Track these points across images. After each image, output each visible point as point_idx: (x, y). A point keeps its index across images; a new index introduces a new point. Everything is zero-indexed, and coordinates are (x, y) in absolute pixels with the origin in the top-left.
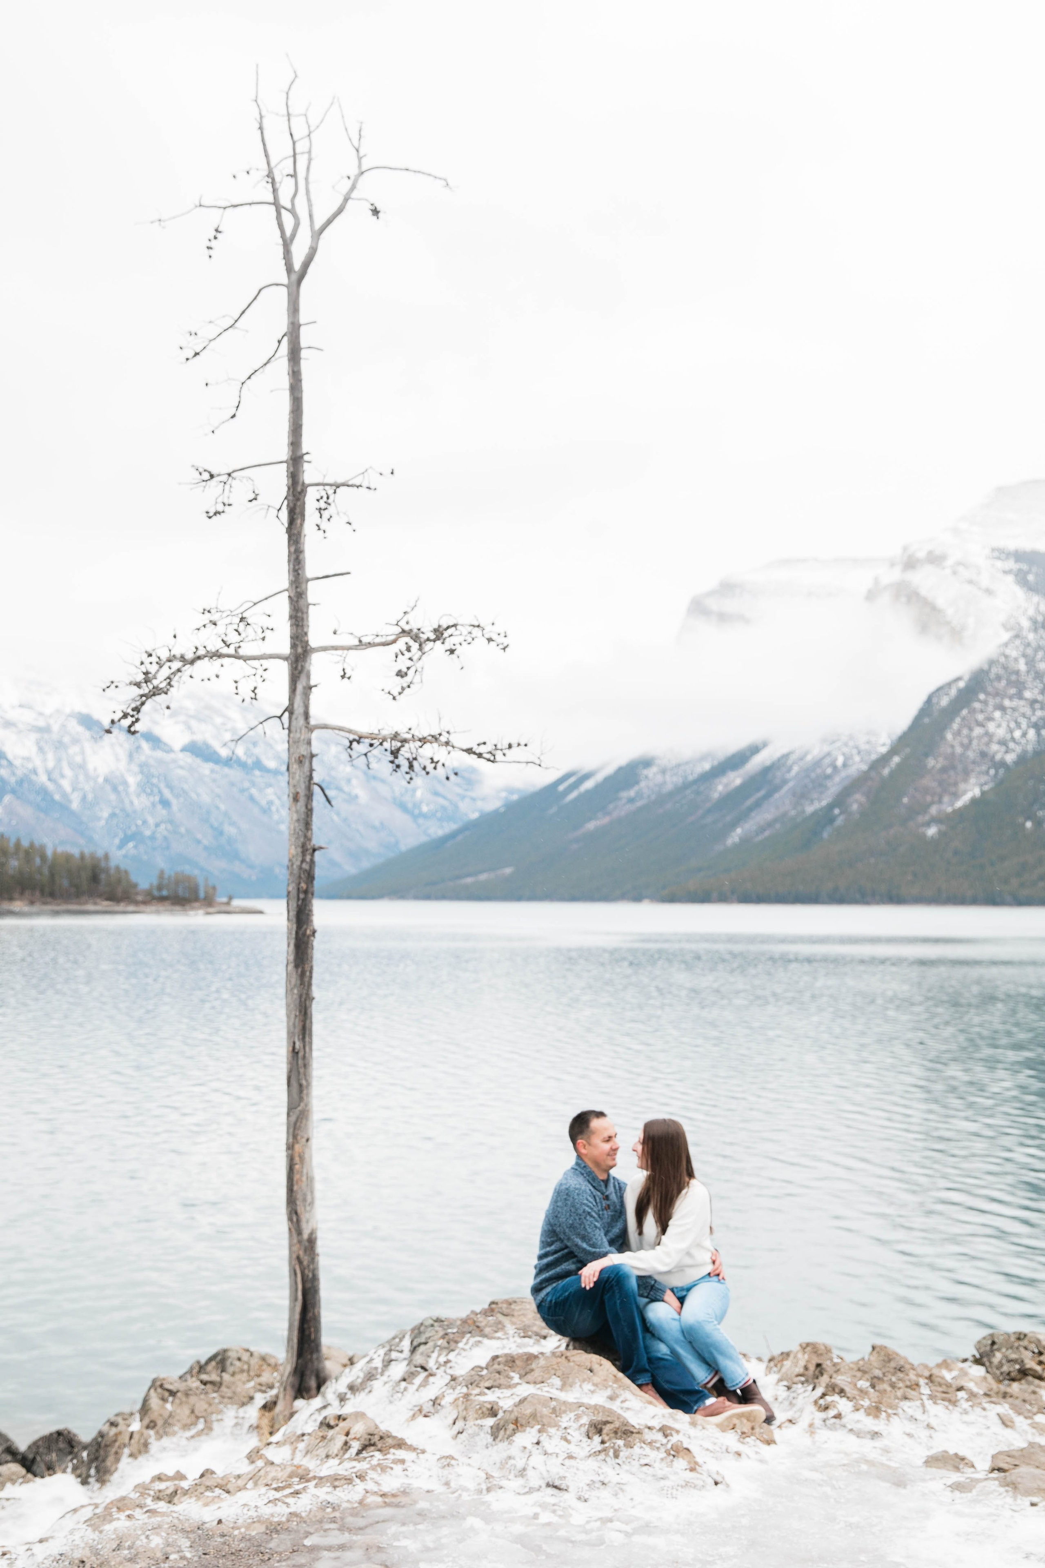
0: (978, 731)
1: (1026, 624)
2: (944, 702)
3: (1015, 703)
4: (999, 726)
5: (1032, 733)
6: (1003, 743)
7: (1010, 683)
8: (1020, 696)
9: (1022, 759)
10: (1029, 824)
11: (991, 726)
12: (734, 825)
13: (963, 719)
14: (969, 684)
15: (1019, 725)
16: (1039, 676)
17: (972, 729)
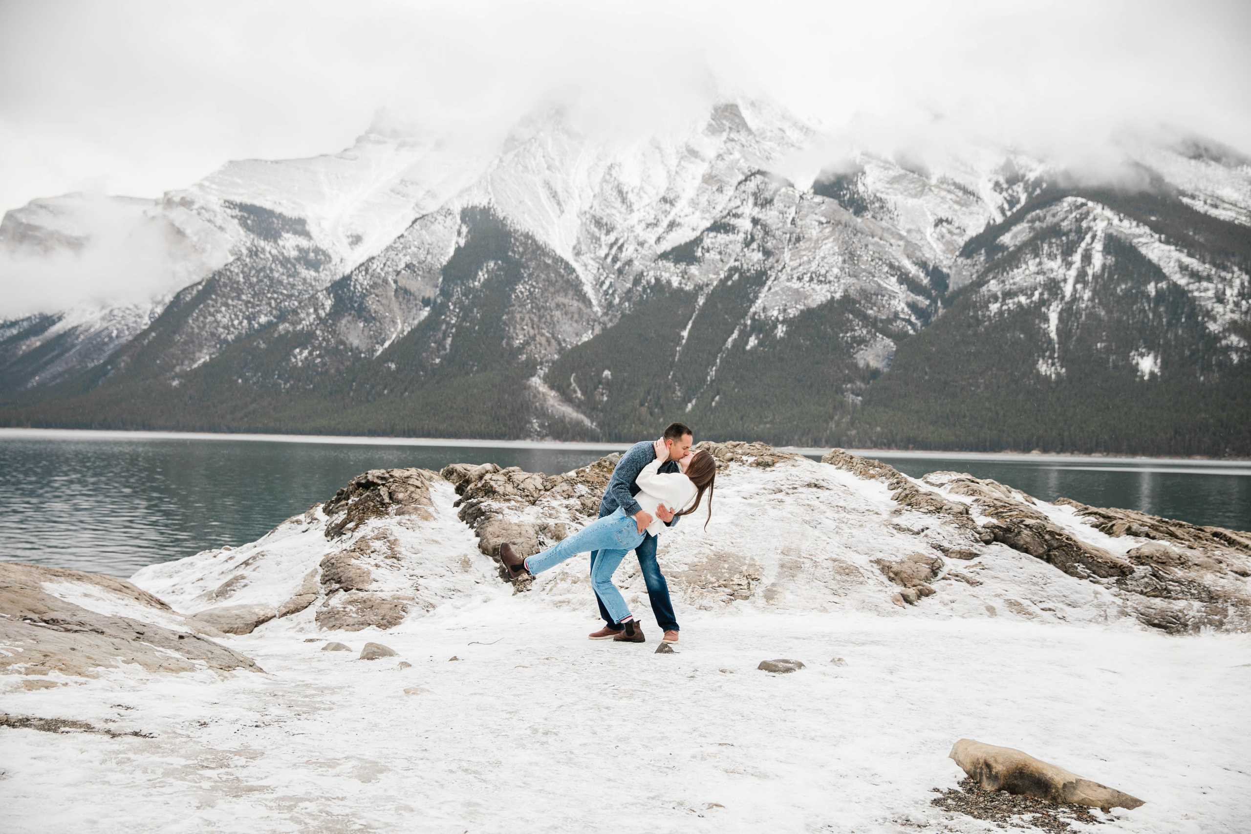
0: (210, 319)
1: (245, 252)
2: (188, 298)
3: (235, 302)
4: (224, 317)
5: (245, 322)
6: (226, 327)
7: (232, 289)
8: (239, 299)
9: (238, 338)
10: (240, 381)
11: (219, 316)
12: (33, 374)
13: (201, 310)
14: (204, 287)
15: (237, 317)
16: (252, 286)
17: (205, 318)
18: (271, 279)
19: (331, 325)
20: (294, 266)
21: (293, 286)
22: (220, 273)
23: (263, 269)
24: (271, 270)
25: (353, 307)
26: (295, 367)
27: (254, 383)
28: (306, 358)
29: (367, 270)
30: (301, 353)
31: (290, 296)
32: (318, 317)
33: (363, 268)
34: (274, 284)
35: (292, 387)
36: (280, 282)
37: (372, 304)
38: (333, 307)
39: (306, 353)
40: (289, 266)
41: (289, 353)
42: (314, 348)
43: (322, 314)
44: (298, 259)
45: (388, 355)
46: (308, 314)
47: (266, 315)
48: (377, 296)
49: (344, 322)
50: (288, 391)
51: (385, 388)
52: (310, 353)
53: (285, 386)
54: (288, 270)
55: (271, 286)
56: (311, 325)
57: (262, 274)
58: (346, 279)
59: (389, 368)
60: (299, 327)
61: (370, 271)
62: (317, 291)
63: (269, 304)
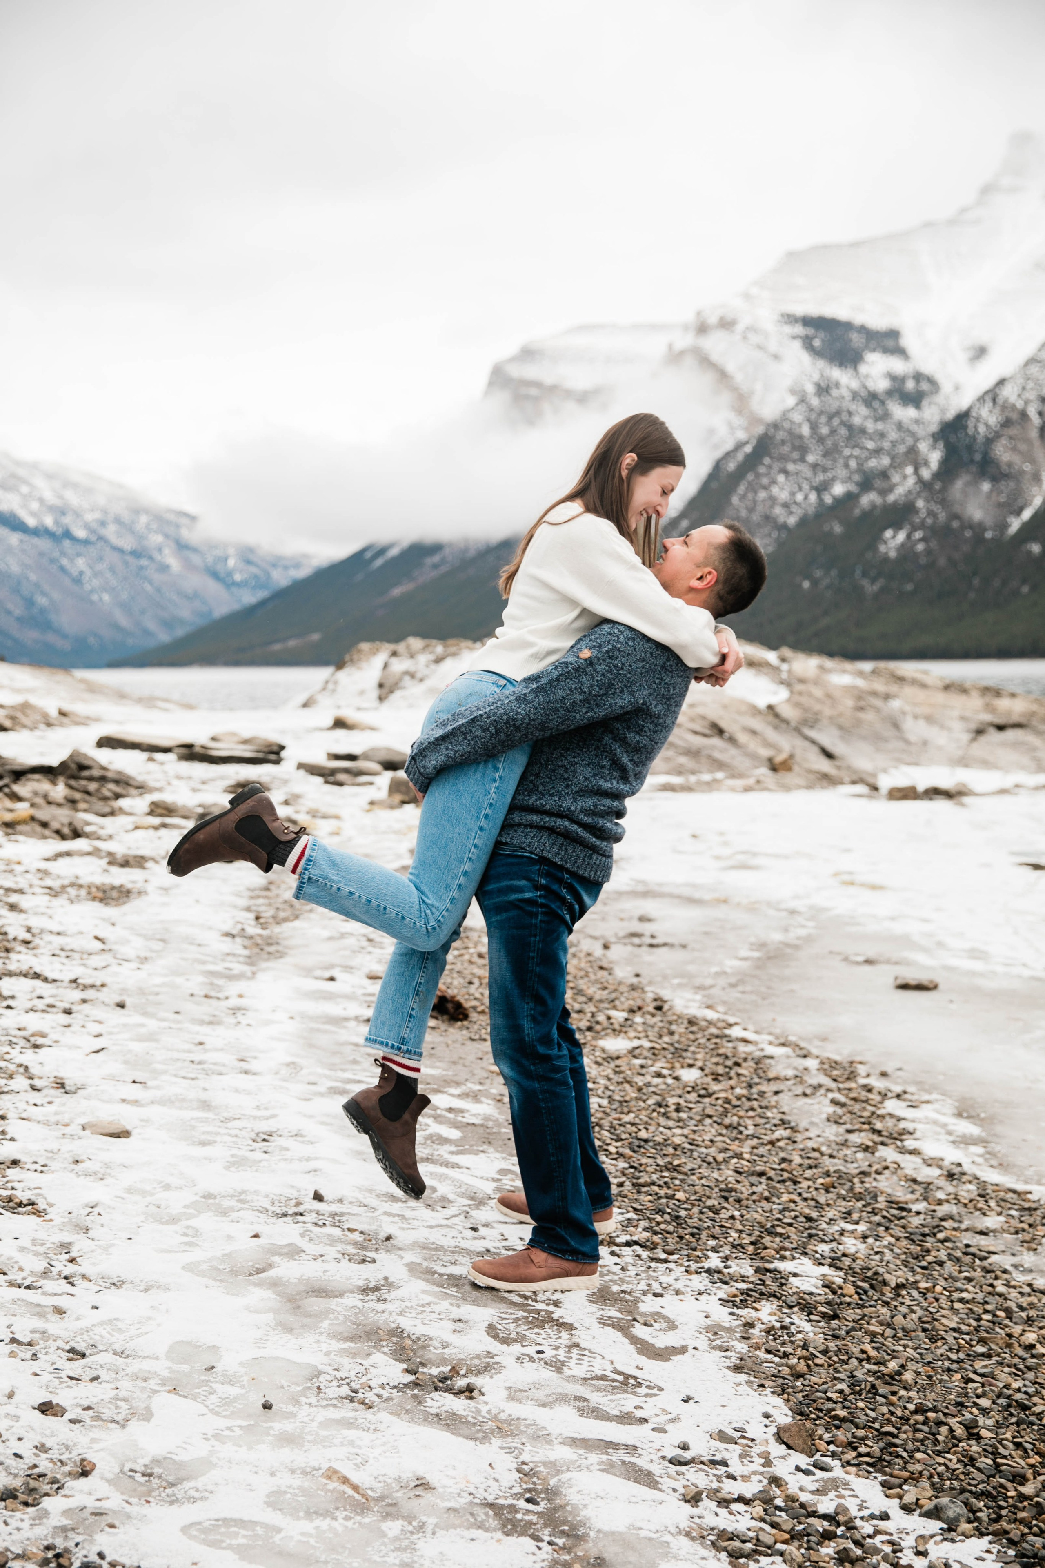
0: (762, 495)
1: (810, 389)
2: (731, 466)
3: (800, 467)
4: (782, 489)
5: (813, 497)
6: (786, 505)
7: (794, 448)
8: (802, 460)
9: (803, 522)
10: (806, 584)
11: (775, 490)
13: (750, 483)
14: (755, 449)
15: (800, 489)
16: (821, 440)
17: (756, 493)
18: (850, 427)
19: (940, 491)
20: (883, 403)
21: (882, 435)
22: (776, 426)
23: (838, 413)
24: (850, 413)
25: (972, 461)
26: (886, 559)
27: (828, 587)
28: (903, 545)
29: (994, 400)
30: (894, 537)
31: (877, 452)
32: (920, 481)
33: (990, 395)
34: (855, 433)
35: (882, 590)
36: (863, 431)
37: (1002, 453)
38: (945, 462)
39: (901, 536)
40: (876, 404)
41: (877, 538)
42: (914, 529)
43: (926, 474)
44: (890, 393)
45: (1030, 531)
46: (905, 477)
47: (843, 482)
48: (1011, 438)
49: (959, 484)
50: (876, 596)
51: (1024, 581)
52: (909, 536)
53: (871, 588)
54: (875, 410)
55: (848, 439)
56: (910, 492)
57: (836, 422)
58: (963, 417)
59: (1029, 553)
60: (891, 498)
61: (1000, 401)
62: (917, 440)
63: (847, 466)
